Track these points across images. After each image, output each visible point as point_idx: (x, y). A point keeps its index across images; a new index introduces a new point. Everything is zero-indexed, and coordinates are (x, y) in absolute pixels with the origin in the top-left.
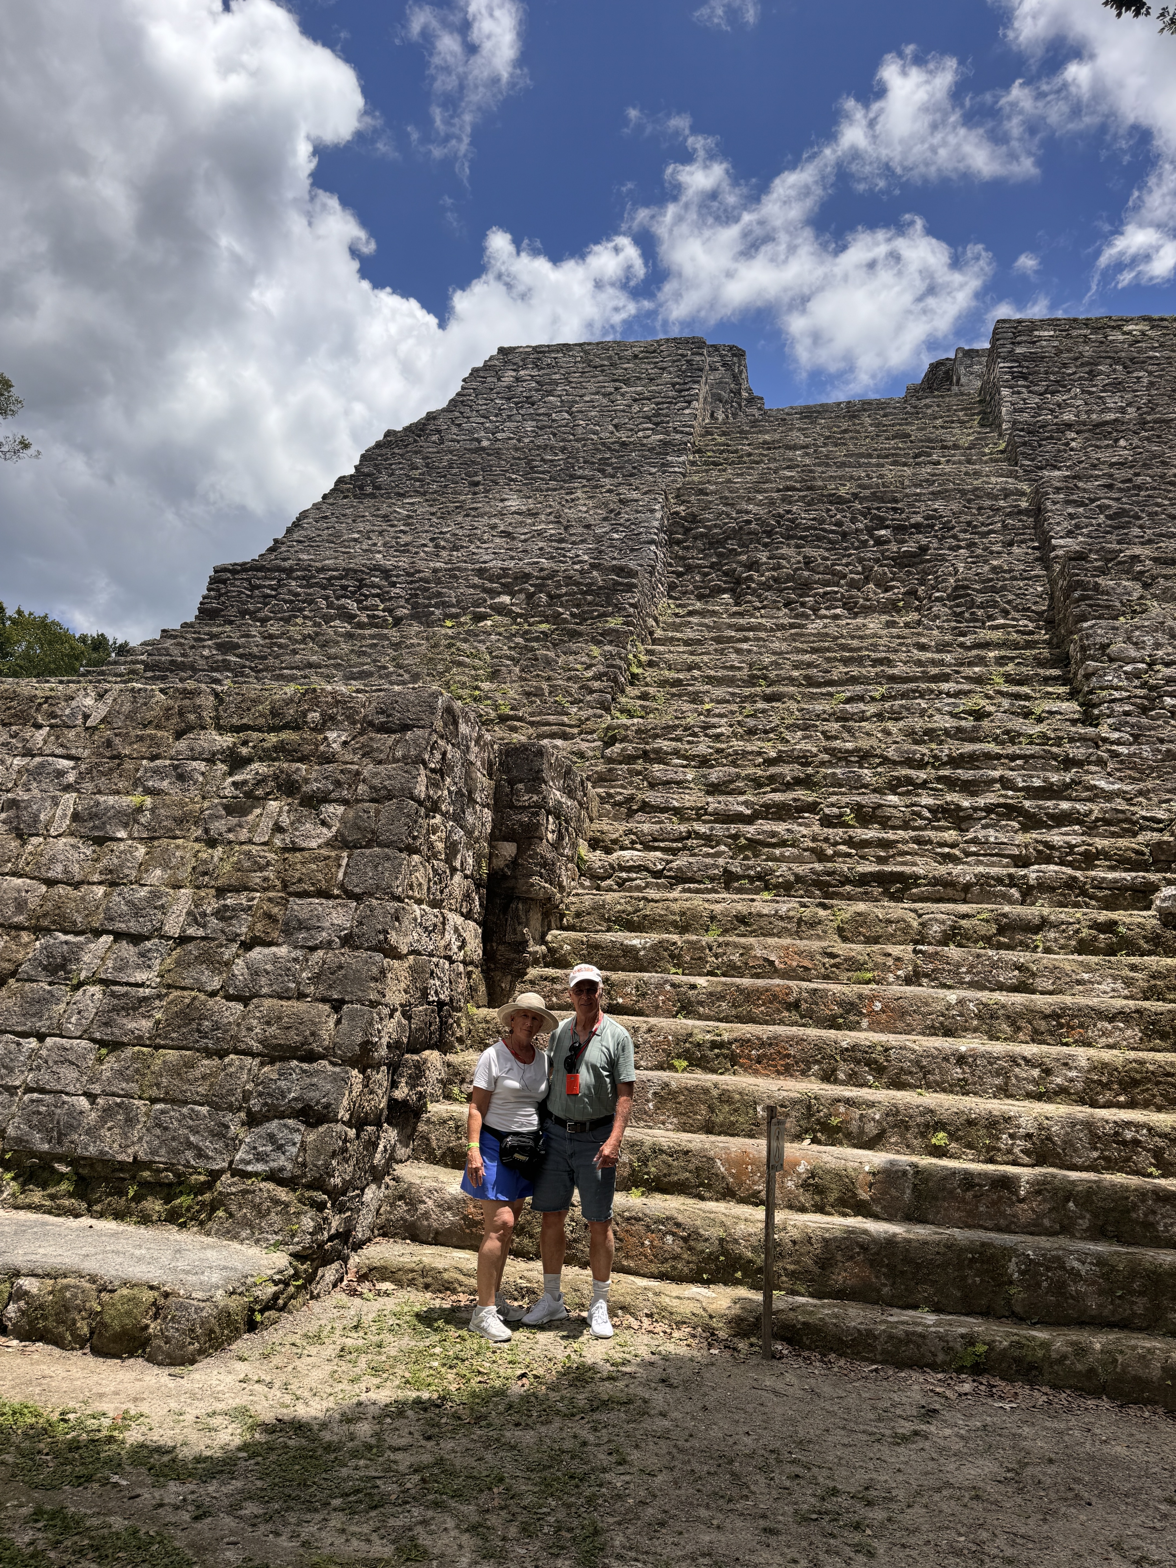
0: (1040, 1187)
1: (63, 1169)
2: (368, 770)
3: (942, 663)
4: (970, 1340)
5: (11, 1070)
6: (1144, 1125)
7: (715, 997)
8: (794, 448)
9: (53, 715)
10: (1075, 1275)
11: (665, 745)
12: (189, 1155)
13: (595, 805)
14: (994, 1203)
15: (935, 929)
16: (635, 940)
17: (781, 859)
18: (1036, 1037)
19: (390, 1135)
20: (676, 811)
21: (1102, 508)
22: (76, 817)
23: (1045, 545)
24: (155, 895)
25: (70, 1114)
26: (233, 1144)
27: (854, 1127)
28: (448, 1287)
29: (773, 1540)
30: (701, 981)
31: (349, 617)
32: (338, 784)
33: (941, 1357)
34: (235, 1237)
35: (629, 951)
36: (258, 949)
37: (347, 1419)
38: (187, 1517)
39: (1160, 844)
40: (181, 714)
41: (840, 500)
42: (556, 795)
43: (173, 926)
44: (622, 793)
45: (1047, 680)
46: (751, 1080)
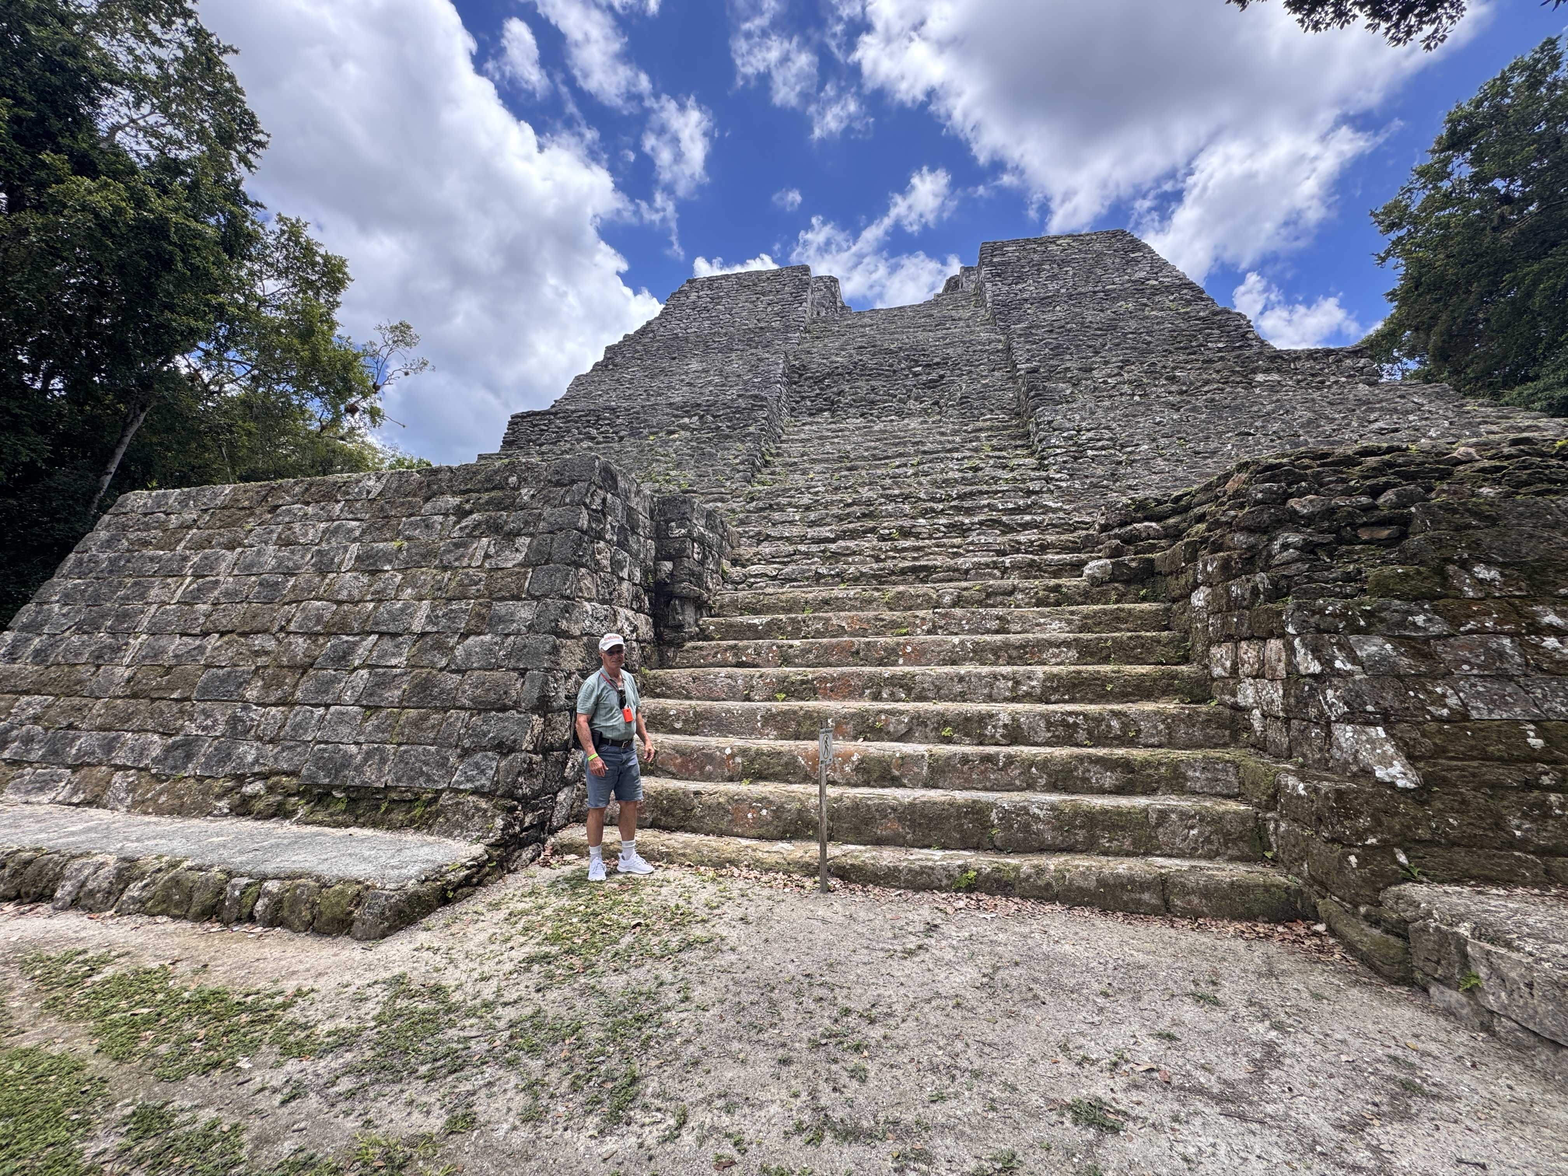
0: (1012, 760)
1: (339, 795)
2: (547, 512)
3: (954, 442)
4: (965, 869)
5: (306, 731)
6: (1081, 713)
7: (806, 651)
9: (347, 493)
10: (1037, 818)
11: (784, 501)
12: (422, 780)
13: (734, 538)
14: (982, 772)
15: (947, 599)
16: (756, 620)
17: (854, 562)
18: (1011, 662)
20: (788, 539)
22: (358, 557)
23: (1013, 369)
24: (407, 606)
25: (344, 757)
26: (451, 771)
27: (891, 728)
29: (784, 1072)
30: (797, 643)
31: (592, 439)
32: (527, 523)
33: (945, 882)
34: (450, 835)
35: (752, 627)
36: (472, 638)
39: (1087, 536)
40: (429, 486)
41: (891, 352)
42: (700, 530)
43: (417, 626)
44: (754, 531)
45: (1016, 447)
46: (826, 703)
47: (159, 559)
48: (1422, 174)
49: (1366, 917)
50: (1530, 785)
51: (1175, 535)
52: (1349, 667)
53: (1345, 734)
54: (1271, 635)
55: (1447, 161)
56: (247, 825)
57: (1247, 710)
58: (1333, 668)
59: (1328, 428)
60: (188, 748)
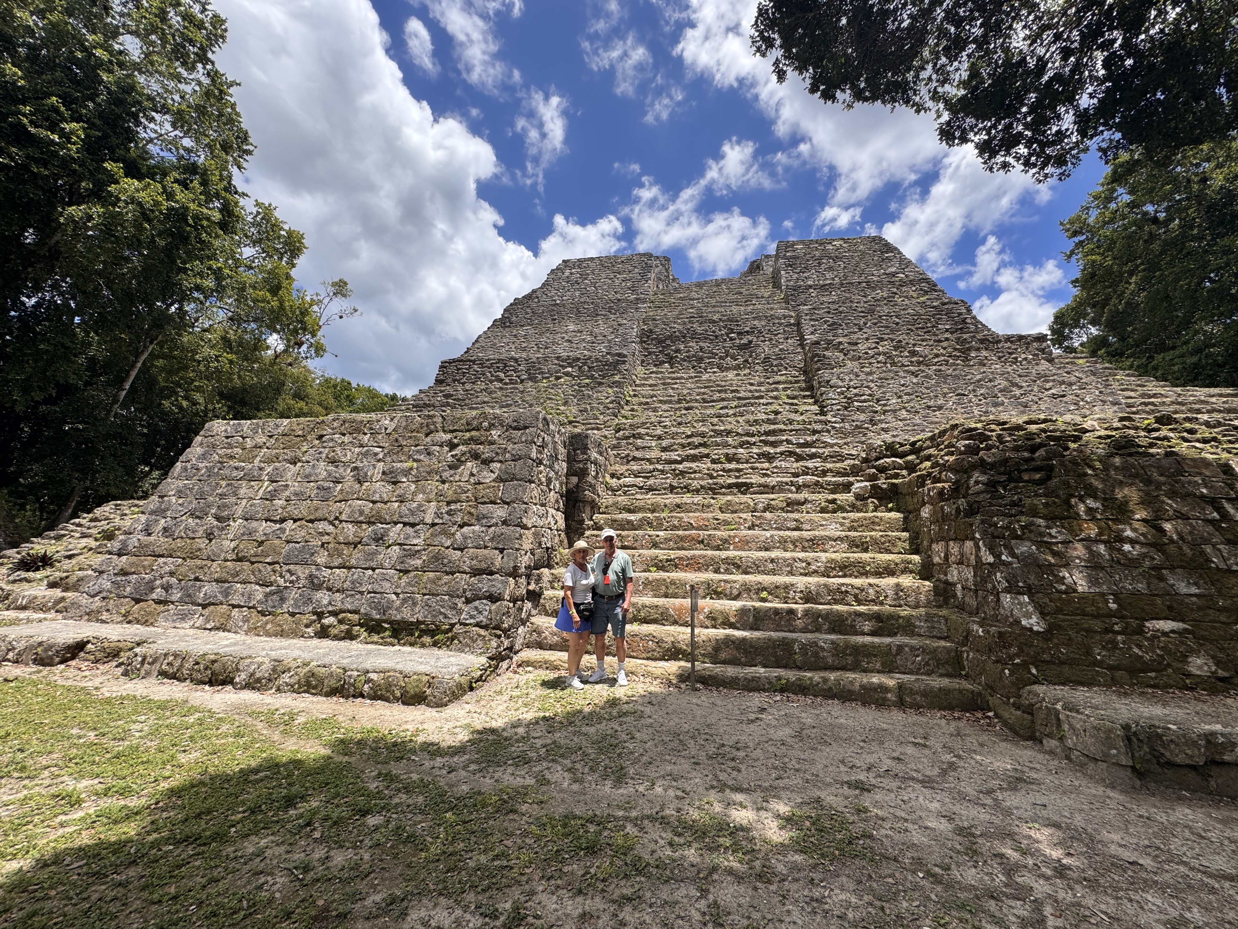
0: (807, 613)
1: (386, 626)
2: (510, 447)
3: (760, 391)
4: (779, 678)
5: (361, 585)
6: (850, 585)
7: (668, 540)
8: (693, 299)
9: (371, 429)
10: (823, 649)
11: (643, 431)
12: (441, 617)
13: (612, 459)
14: (787, 620)
15: (760, 506)
16: (632, 517)
17: (695, 479)
18: (804, 549)
19: (528, 605)
20: (648, 460)
21: (826, 322)
22: (384, 473)
23: (802, 339)
24: (420, 506)
25: (388, 602)
26: (460, 612)
27: (728, 592)
28: (556, 668)
29: (697, 767)
30: (661, 533)
31: (501, 380)
32: (497, 454)
33: (767, 686)
34: (463, 651)
35: (629, 522)
36: (466, 528)
37: (514, 726)
38: (445, 772)
39: (854, 465)
40: (428, 426)
41: (714, 322)
42: (594, 455)
43: (429, 519)
44: (624, 453)
45: (804, 397)
46: (684, 574)
47: (243, 469)
48: (1096, 198)
49: (1014, 704)
50: (1108, 630)
51: (911, 468)
52: (1010, 559)
53: (1007, 599)
54: (967, 539)
55: (1114, 190)
56: (327, 643)
57: (954, 585)
58: (1000, 560)
59: (1018, 392)
60: (281, 594)
